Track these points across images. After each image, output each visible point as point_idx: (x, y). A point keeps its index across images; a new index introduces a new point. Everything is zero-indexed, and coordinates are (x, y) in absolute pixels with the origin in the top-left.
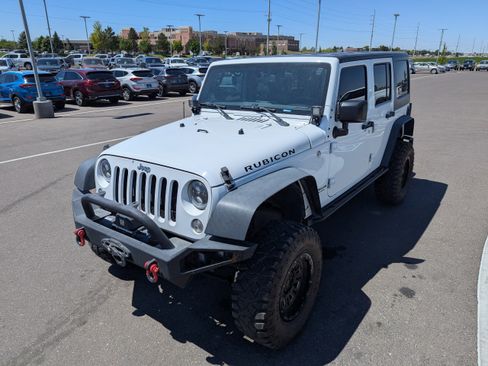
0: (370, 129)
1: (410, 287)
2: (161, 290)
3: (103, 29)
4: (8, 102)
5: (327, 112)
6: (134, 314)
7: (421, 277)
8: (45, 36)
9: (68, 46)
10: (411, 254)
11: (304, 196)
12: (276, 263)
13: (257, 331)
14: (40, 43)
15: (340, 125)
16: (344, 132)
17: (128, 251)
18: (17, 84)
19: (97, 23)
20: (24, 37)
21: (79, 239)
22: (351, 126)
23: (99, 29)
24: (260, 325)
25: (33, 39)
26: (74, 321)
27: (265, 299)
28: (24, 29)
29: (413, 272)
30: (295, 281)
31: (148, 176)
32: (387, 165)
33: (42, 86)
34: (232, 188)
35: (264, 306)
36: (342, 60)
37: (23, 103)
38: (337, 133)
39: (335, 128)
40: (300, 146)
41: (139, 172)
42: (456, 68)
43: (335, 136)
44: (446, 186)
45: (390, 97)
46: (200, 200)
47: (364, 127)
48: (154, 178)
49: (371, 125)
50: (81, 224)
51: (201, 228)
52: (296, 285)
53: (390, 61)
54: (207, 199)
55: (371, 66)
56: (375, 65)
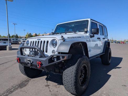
8: (14, 35)
11: (84, 51)
16: (93, 36)
23: (28, 34)
32: (104, 52)
34: (64, 41)
36: (91, 20)
39: (91, 35)
40: (82, 37)
41: (37, 41)
43: (91, 37)
44: (122, 58)
45: (103, 35)
46: (55, 45)
47: (98, 38)
48: (41, 42)
49: (100, 38)
50: (19, 57)
51: (55, 53)
52: (83, 76)
53: (102, 25)
54: (57, 44)
55: (98, 24)
56: (99, 25)
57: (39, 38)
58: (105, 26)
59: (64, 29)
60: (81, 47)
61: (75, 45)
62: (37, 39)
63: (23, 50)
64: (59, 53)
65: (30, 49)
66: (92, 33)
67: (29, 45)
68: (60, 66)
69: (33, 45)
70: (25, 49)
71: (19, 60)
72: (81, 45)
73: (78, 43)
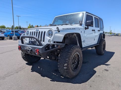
0: (94, 32)
1: (107, 69)
2: (39, 68)
3: (31, 25)
4: (7, 37)
5: (83, 23)
6: (31, 71)
7: (110, 68)
8: (17, 26)
9: (22, 29)
10: (106, 63)
11: (78, 42)
12: (70, 51)
13: (65, 69)
14: (16, 28)
15: (87, 27)
17: (31, 48)
18: (9, 33)
19: (30, 24)
20: (13, 27)
21: (19, 49)
22: (89, 27)
23: (30, 25)
24: (65, 68)
25: (15, 27)
26: (15, 72)
27: (67, 60)
28: (13, 25)
29: (108, 67)
30: (75, 61)
31: (38, 32)
32: (99, 43)
33: (15, 33)
34: (59, 32)
35: (67, 61)
37: (10, 37)
38: (86, 29)
39: (85, 27)
40: (77, 28)
41: (36, 31)
42: (114, 35)
45: (99, 27)
46: (51, 35)
47: (92, 30)
48: (40, 32)
49: (94, 30)
50: (20, 45)
51: (51, 42)
52: (75, 63)
53: (98, 18)
54: (53, 34)
55: (93, 17)
56: (95, 17)
57: (37, 29)
58: (100, 18)
59: (62, 21)
60: (75, 38)
61: (69, 36)
62: (36, 29)
63: (24, 39)
64: (54, 42)
65: (30, 39)
66: (87, 26)
67: (29, 35)
68: (56, 54)
69: (32, 35)
70: (25, 38)
71: (20, 48)
72: (75, 36)
73: (73, 34)
